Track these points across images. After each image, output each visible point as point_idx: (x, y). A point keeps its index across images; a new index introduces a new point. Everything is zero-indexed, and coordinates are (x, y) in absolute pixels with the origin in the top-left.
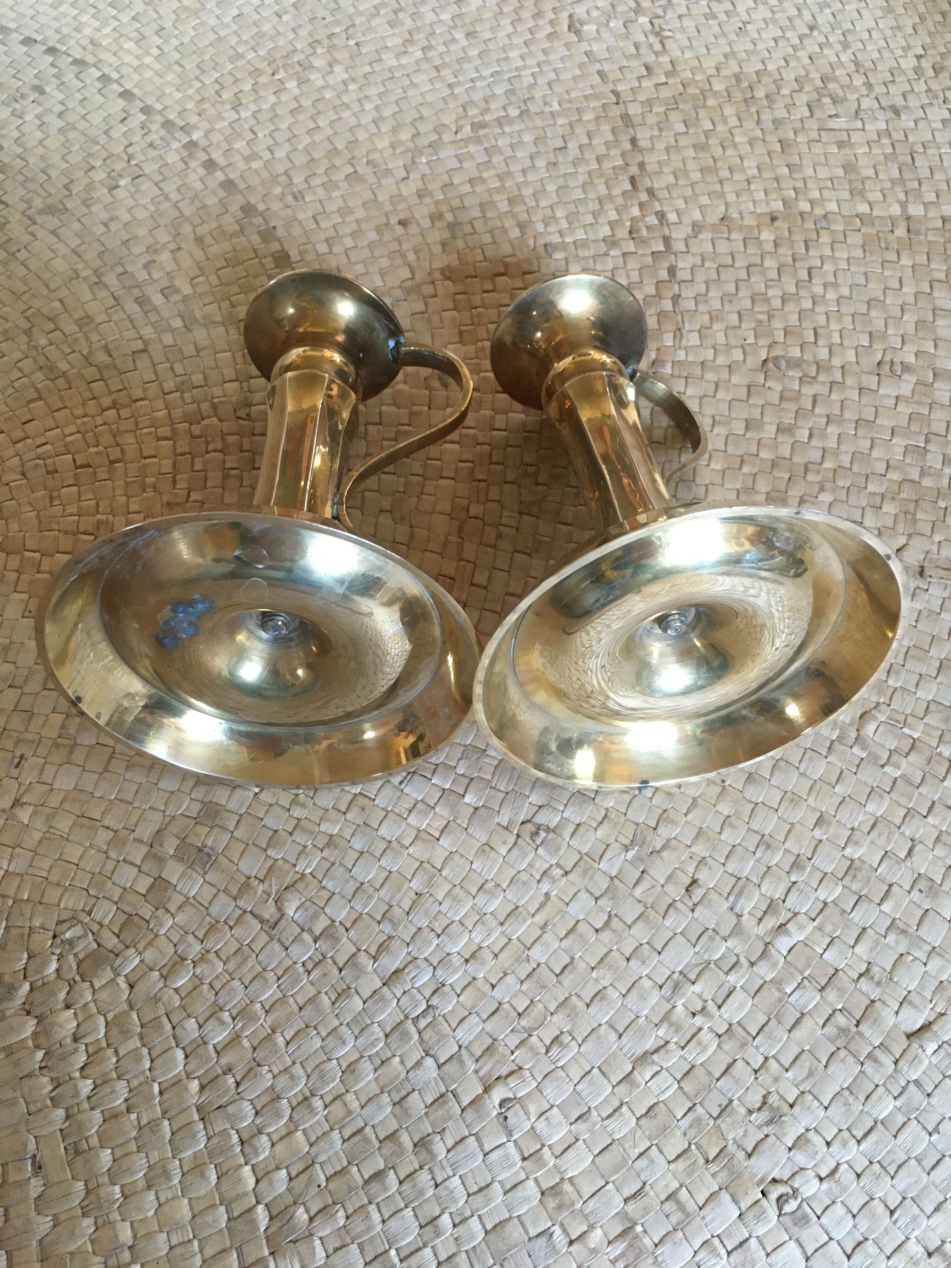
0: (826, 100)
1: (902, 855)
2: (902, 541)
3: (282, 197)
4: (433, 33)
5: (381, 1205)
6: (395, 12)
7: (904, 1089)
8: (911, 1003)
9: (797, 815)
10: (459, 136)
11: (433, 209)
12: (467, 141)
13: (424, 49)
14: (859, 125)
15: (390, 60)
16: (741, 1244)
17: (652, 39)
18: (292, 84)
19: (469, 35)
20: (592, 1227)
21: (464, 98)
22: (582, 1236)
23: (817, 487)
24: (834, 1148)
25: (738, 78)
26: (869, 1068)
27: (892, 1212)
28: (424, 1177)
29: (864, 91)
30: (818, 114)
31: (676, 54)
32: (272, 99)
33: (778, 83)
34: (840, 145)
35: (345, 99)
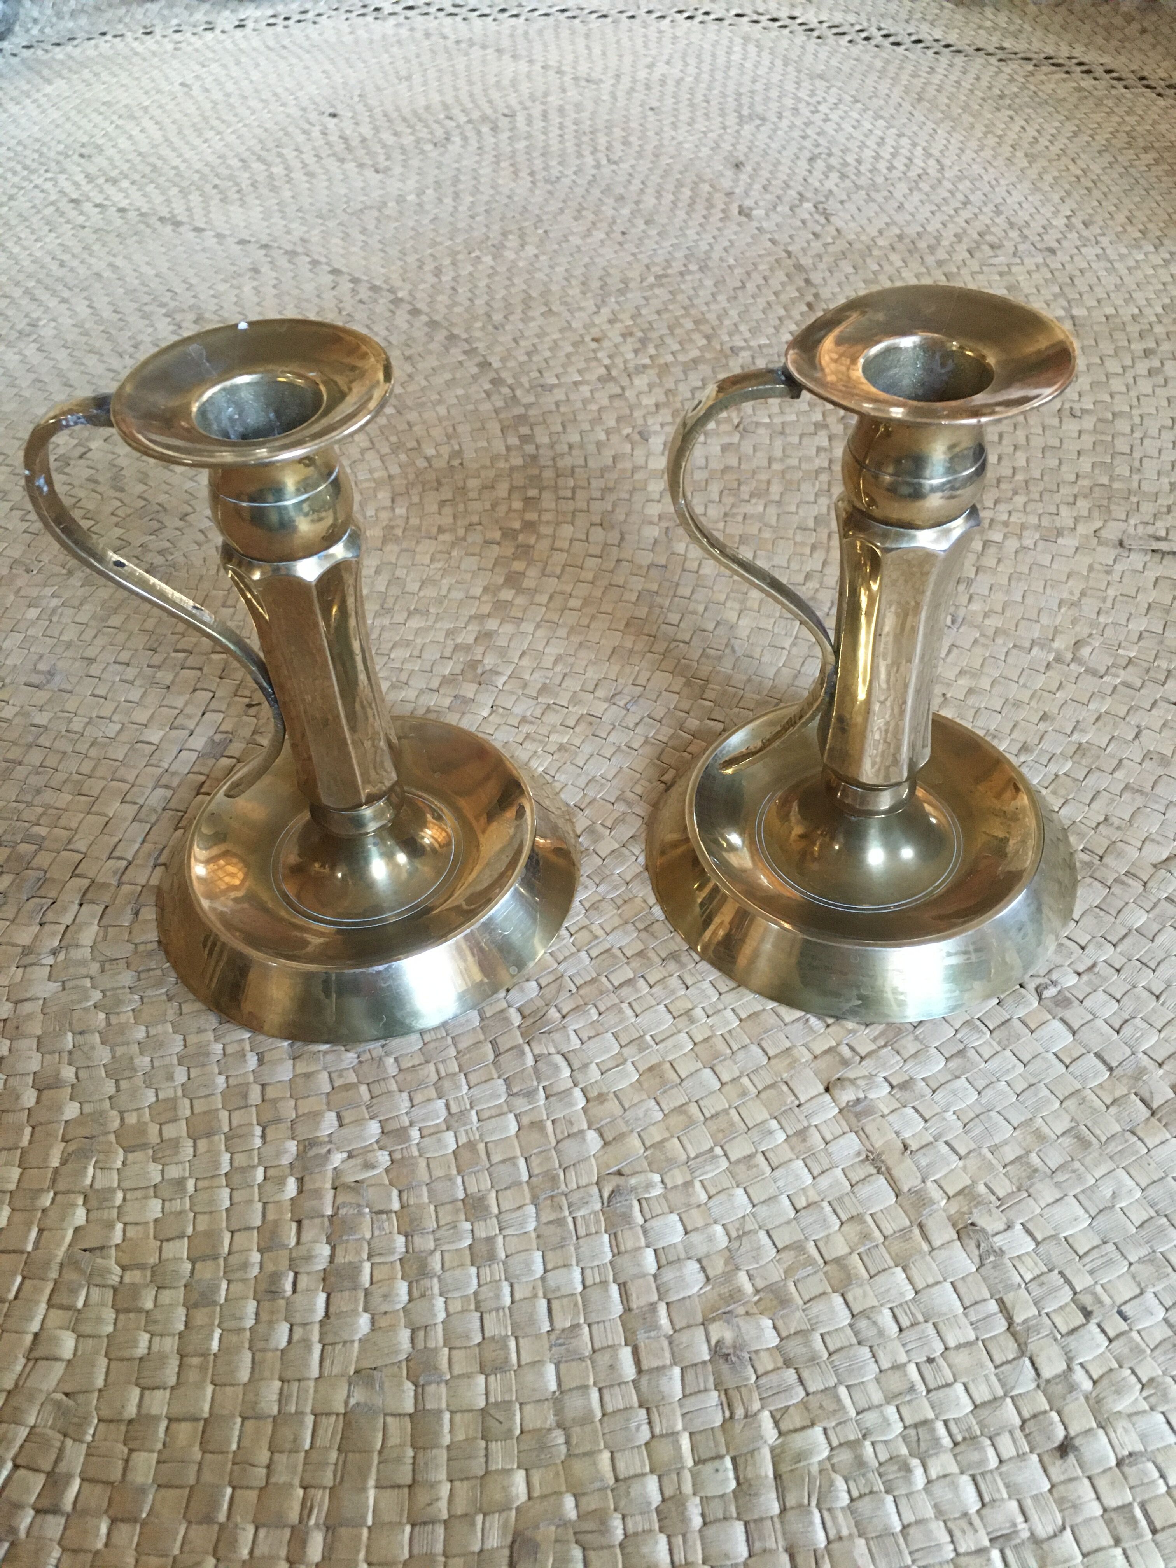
0: (986, 248)
1: (1131, 737)
2: (1099, 524)
3: (483, 328)
4: (614, 222)
5: (634, 1004)
6: (578, 211)
7: (1155, 905)
8: (1153, 840)
9: (1022, 714)
10: (645, 284)
11: (624, 331)
12: (651, 287)
13: (607, 234)
14: (1018, 261)
15: (575, 240)
16: (1003, 1023)
17: (817, 216)
18: (488, 259)
19: (647, 223)
21: (646, 261)
23: (1010, 493)
24: (1089, 950)
25: (900, 237)
26: (1117, 889)
27: (1158, 997)
29: (1019, 240)
30: (978, 255)
31: (840, 224)
32: (470, 269)
33: (938, 238)
34: (1001, 274)
35: (537, 265)
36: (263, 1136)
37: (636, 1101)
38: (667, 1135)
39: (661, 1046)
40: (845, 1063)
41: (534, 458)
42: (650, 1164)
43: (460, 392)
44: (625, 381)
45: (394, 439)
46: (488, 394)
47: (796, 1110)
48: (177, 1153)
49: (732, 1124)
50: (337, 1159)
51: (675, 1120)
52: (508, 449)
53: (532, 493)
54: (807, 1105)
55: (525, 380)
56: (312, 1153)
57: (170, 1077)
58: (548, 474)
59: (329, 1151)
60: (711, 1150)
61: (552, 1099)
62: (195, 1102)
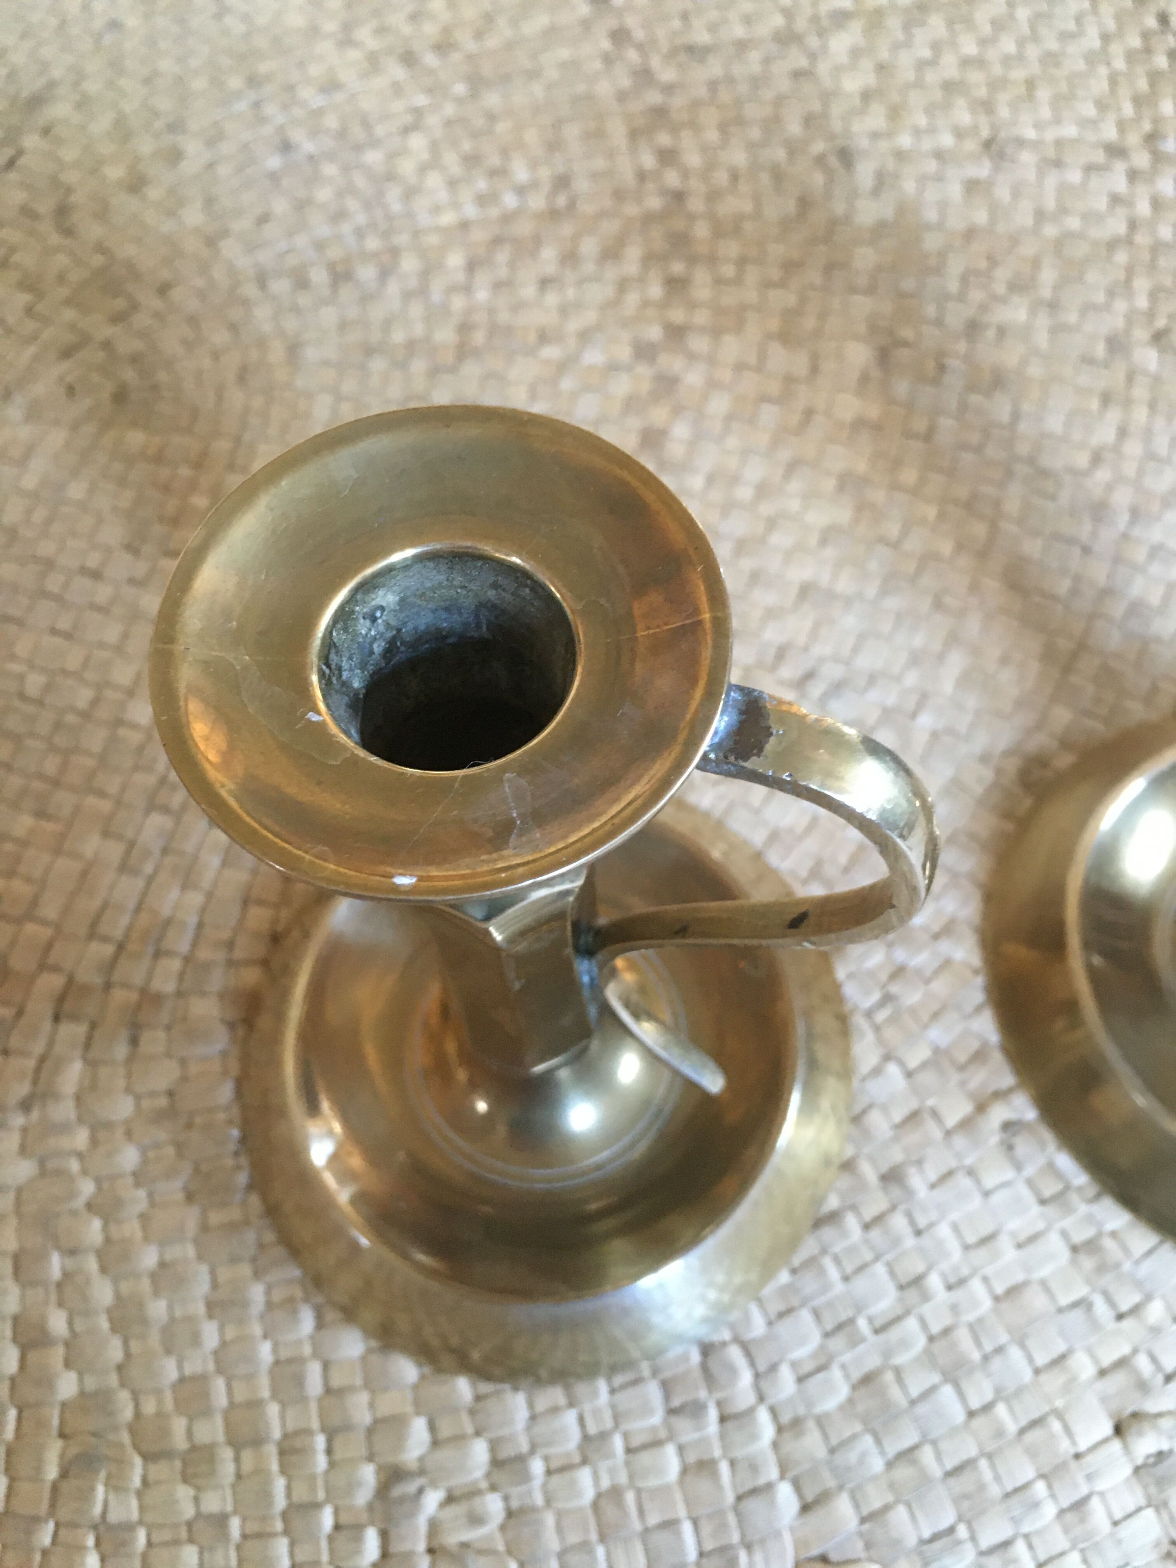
5: (840, 1256)
20: (1148, 1298)
22: (1135, 1310)
28: (899, 1222)
36: (329, 1451)
37: (847, 1434)
38: (890, 1498)
39: (882, 1337)
40: (1143, 1387)
41: (679, 197)
42: (868, 1546)
43: (564, 53)
44: (813, 42)
45: (467, 146)
46: (608, 60)
47: (1073, 1465)
48: (212, 1473)
49: (982, 1487)
50: (432, 1500)
51: (903, 1473)
52: (642, 176)
53: (678, 268)
54: (1089, 1459)
55: (661, 33)
56: (397, 1491)
57: (196, 1340)
58: (702, 231)
59: (421, 1491)
60: (951, 1530)
61: (729, 1425)
62: (235, 1384)
